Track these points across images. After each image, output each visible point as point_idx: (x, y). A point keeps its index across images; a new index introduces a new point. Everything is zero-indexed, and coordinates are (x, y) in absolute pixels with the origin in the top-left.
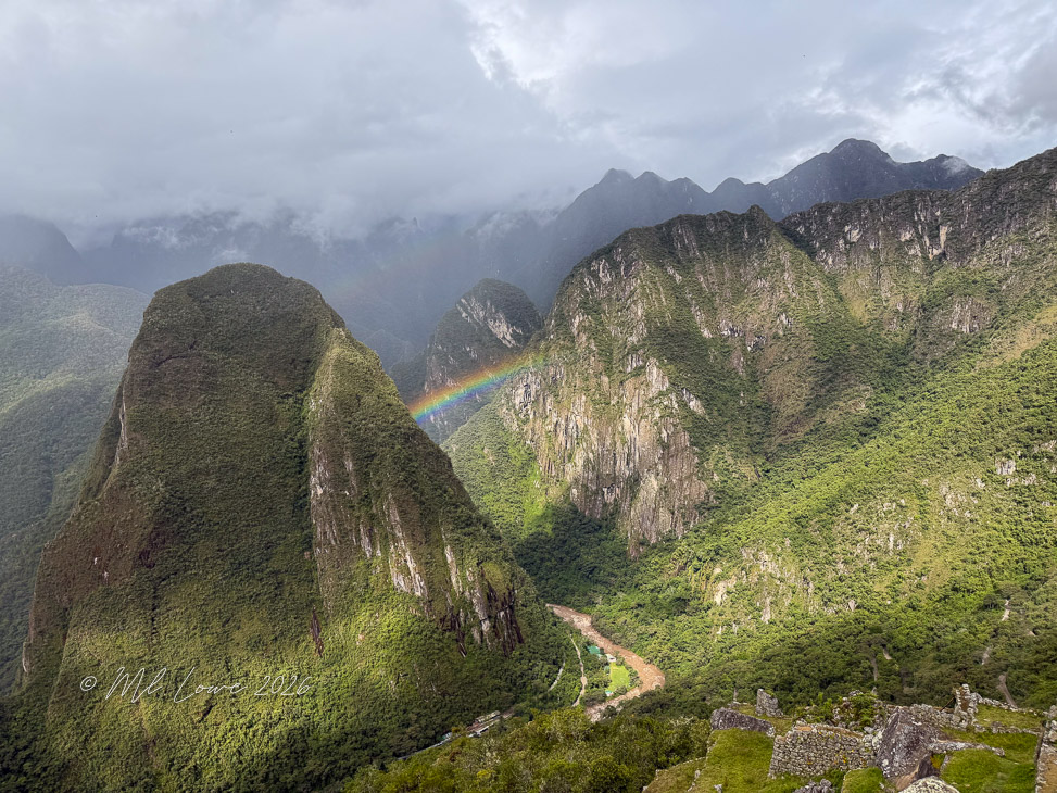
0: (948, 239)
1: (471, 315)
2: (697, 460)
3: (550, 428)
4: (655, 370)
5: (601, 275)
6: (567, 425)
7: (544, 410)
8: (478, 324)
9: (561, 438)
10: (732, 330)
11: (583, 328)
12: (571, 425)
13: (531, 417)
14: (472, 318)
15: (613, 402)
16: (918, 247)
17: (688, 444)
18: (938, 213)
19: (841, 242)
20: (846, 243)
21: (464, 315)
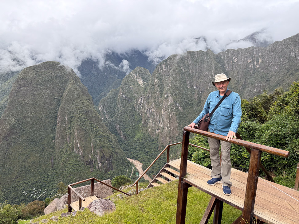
0: (261, 63)
1: (133, 77)
2: (178, 124)
3: (146, 111)
4: (170, 97)
5: (163, 68)
6: (149, 111)
7: (145, 106)
8: (134, 80)
9: (148, 114)
10: (196, 87)
11: (157, 84)
12: (150, 111)
13: (142, 108)
14: (133, 78)
15: (161, 106)
16: (252, 65)
17: (176, 119)
18: (260, 54)
19: (231, 62)
20: (233, 62)
21: (131, 77)
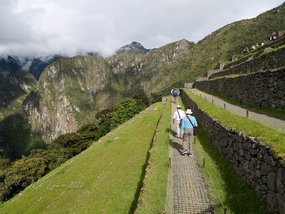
0: (142, 67)
1: (13, 82)
2: (77, 125)
3: (36, 117)
4: (66, 99)
5: (53, 71)
6: (41, 116)
7: (35, 112)
8: (15, 85)
9: (40, 120)
10: (90, 88)
11: (47, 87)
12: (42, 116)
13: (30, 114)
14: (14, 83)
15: (55, 109)
16: (136, 68)
17: (75, 121)
18: (140, 60)
19: (118, 66)
20: (120, 66)
21: (11, 82)
